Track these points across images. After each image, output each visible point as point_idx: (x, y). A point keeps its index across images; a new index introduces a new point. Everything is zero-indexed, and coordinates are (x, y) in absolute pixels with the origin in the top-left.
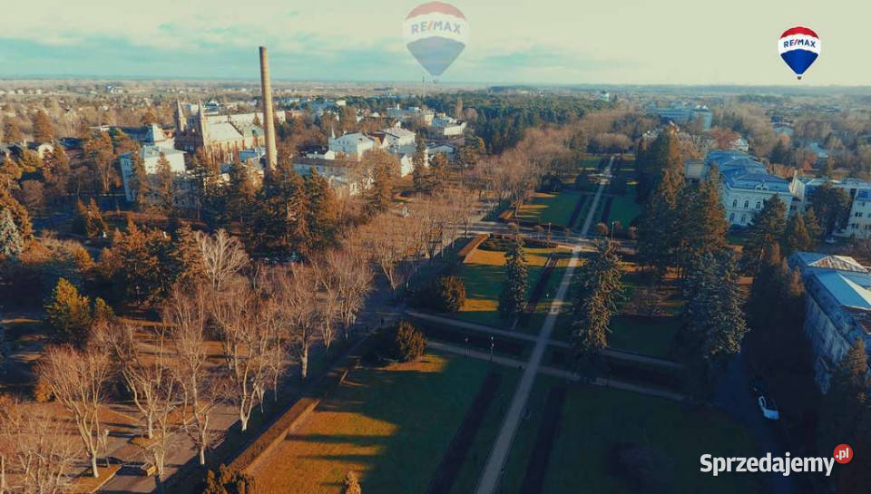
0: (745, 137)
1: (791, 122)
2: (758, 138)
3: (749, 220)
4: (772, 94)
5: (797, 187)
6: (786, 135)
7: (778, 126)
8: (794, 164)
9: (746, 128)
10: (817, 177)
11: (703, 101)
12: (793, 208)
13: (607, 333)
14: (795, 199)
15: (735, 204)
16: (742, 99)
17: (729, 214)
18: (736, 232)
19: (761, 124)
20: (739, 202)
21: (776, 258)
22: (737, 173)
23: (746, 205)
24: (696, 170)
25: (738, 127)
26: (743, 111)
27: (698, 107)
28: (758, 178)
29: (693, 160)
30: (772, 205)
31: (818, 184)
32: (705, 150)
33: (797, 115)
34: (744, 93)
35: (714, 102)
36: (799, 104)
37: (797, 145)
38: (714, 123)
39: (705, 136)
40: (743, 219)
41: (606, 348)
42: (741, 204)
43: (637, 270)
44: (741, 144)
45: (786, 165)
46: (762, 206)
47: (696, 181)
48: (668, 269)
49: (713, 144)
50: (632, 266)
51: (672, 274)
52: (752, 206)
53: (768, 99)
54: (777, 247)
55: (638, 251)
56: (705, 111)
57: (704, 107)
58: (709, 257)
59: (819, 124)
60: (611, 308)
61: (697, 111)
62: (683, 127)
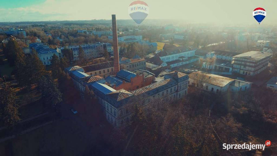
0: (39, 38)
1: (50, 32)
2: (43, 38)
3: (50, 62)
4: (41, 24)
5: (58, 50)
6: (50, 36)
7: (47, 33)
8: (55, 44)
9: (38, 35)
10: (62, 47)
11: (21, 28)
12: (60, 56)
13: (19, 115)
14: (59, 54)
15: (44, 59)
16: (33, 26)
17: (43, 62)
18: (47, 67)
19: (42, 33)
20: (45, 58)
21: (61, 71)
22: (41, 49)
23: (47, 58)
24: (28, 51)
25: (35, 35)
26: (35, 30)
27: (19, 29)
28: (48, 50)
29: (25, 48)
30: (54, 57)
31: (63, 49)
32: (28, 43)
33: (51, 30)
34: (33, 24)
35: (24, 28)
36: (50, 27)
37: (54, 38)
38: (27, 34)
39: (26, 39)
40: (48, 63)
41: (21, 120)
42: (46, 59)
43: (21, 89)
44: (38, 40)
45: (53, 45)
46: (52, 58)
47: (29, 55)
48: (31, 85)
49: (29, 41)
50: (18, 89)
51: (34, 86)
52: (49, 58)
53: (41, 26)
54: (60, 68)
55: (18, 83)
56: (22, 30)
57: (22, 29)
58: (43, 77)
59: (57, 32)
60: (17, 106)
61: (19, 31)
62: (17, 37)
